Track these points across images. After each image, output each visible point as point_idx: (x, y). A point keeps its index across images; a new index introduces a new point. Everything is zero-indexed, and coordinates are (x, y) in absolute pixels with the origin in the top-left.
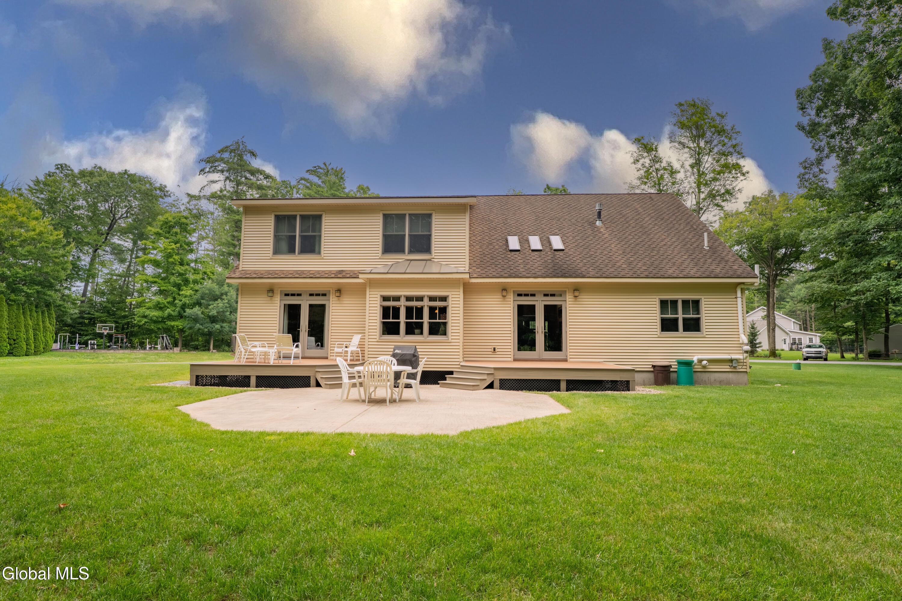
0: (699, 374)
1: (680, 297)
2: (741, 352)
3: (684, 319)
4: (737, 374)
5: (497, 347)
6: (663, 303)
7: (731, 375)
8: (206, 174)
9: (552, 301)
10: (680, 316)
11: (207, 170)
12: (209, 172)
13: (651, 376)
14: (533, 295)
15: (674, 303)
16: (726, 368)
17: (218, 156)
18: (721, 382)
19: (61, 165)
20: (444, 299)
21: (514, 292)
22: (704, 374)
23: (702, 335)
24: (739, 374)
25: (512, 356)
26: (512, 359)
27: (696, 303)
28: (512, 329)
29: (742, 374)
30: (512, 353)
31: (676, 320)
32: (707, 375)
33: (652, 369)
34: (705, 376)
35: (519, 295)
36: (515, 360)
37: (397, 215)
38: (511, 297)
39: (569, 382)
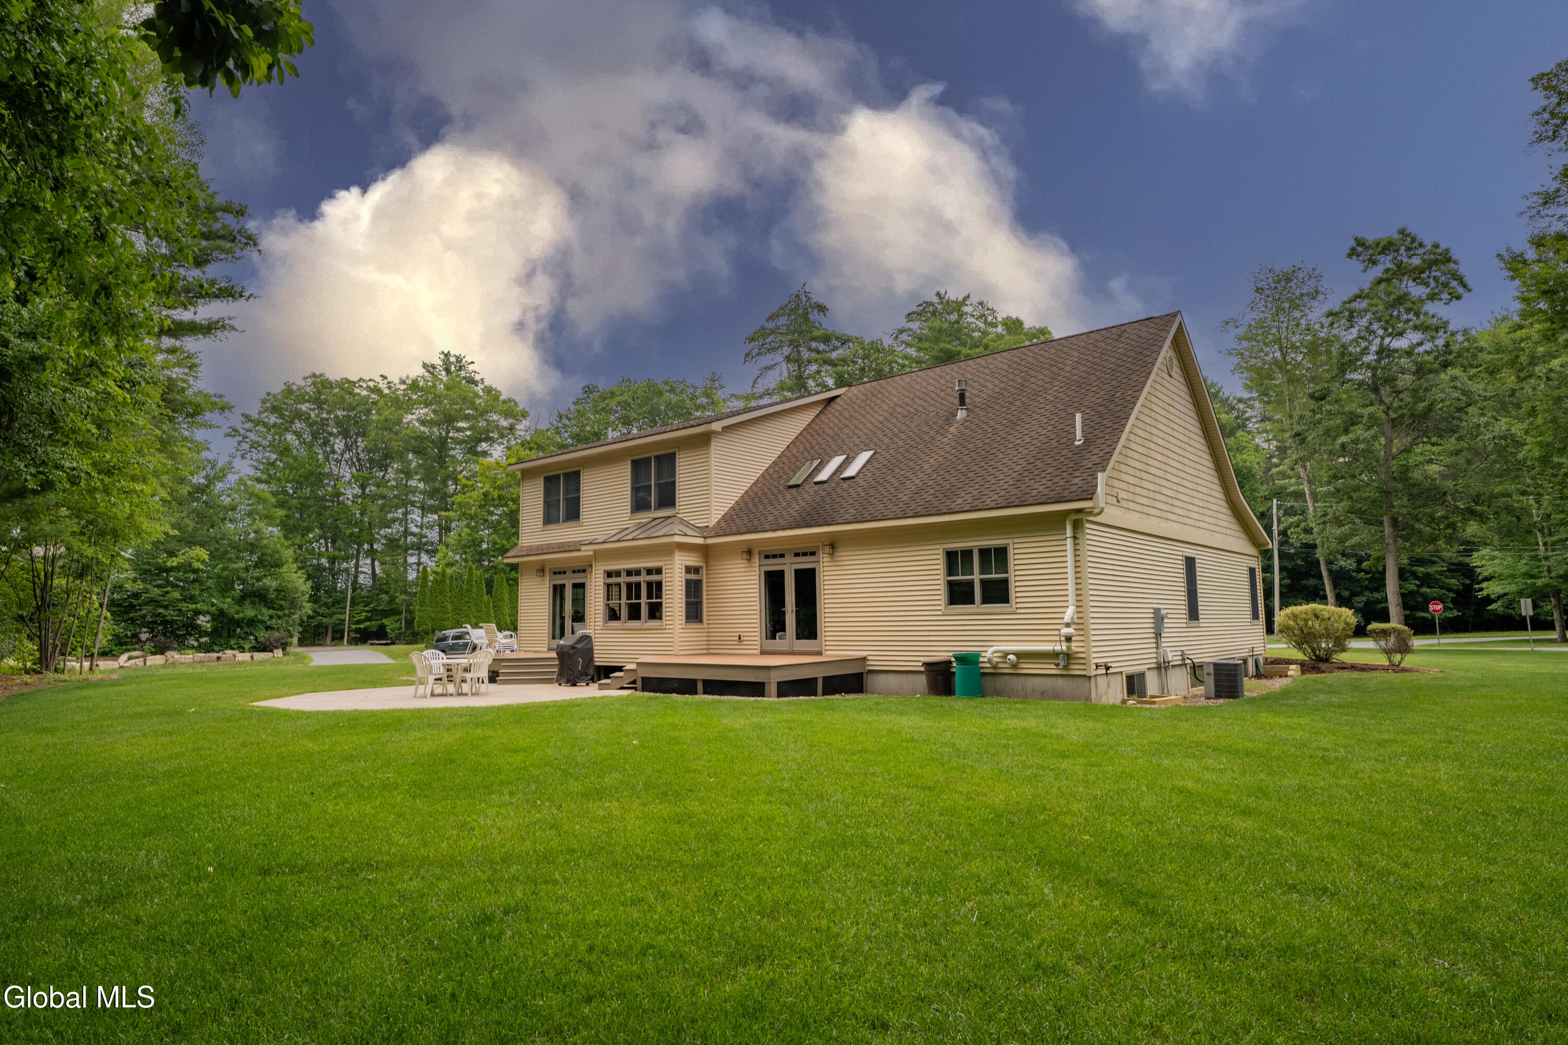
0: (1007, 678)
1: (975, 543)
2: (1058, 638)
3: (983, 582)
4: (1070, 679)
5: (742, 634)
6: (951, 557)
7: (1060, 682)
8: (754, 360)
9: (804, 563)
10: (976, 577)
11: (755, 352)
12: (759, 354)
13: (922, 680)
14: (782, 556)
15: (968, 554)
16: (1049, 668)
17: (771, 325)
18: (1044, 695)
19: (588, 387)
20: (659, 571)
21: (760, 553)
22: (1015, 678)
23: (1010, 610)
24: (1075, 679)
25: (758, 647)
26: (758, 652)
27: (1002, 553)
28: (757, 608)
29: (1080, 680)
30: (758, 643)
31: (971, 584)
32: (1021, 680)
33: (923, 669)
34: (1017, 683)
35: (767, 557)
36: (763, 653)
37: (644, 459)
38: (756, 560)
39: (705, 682)
